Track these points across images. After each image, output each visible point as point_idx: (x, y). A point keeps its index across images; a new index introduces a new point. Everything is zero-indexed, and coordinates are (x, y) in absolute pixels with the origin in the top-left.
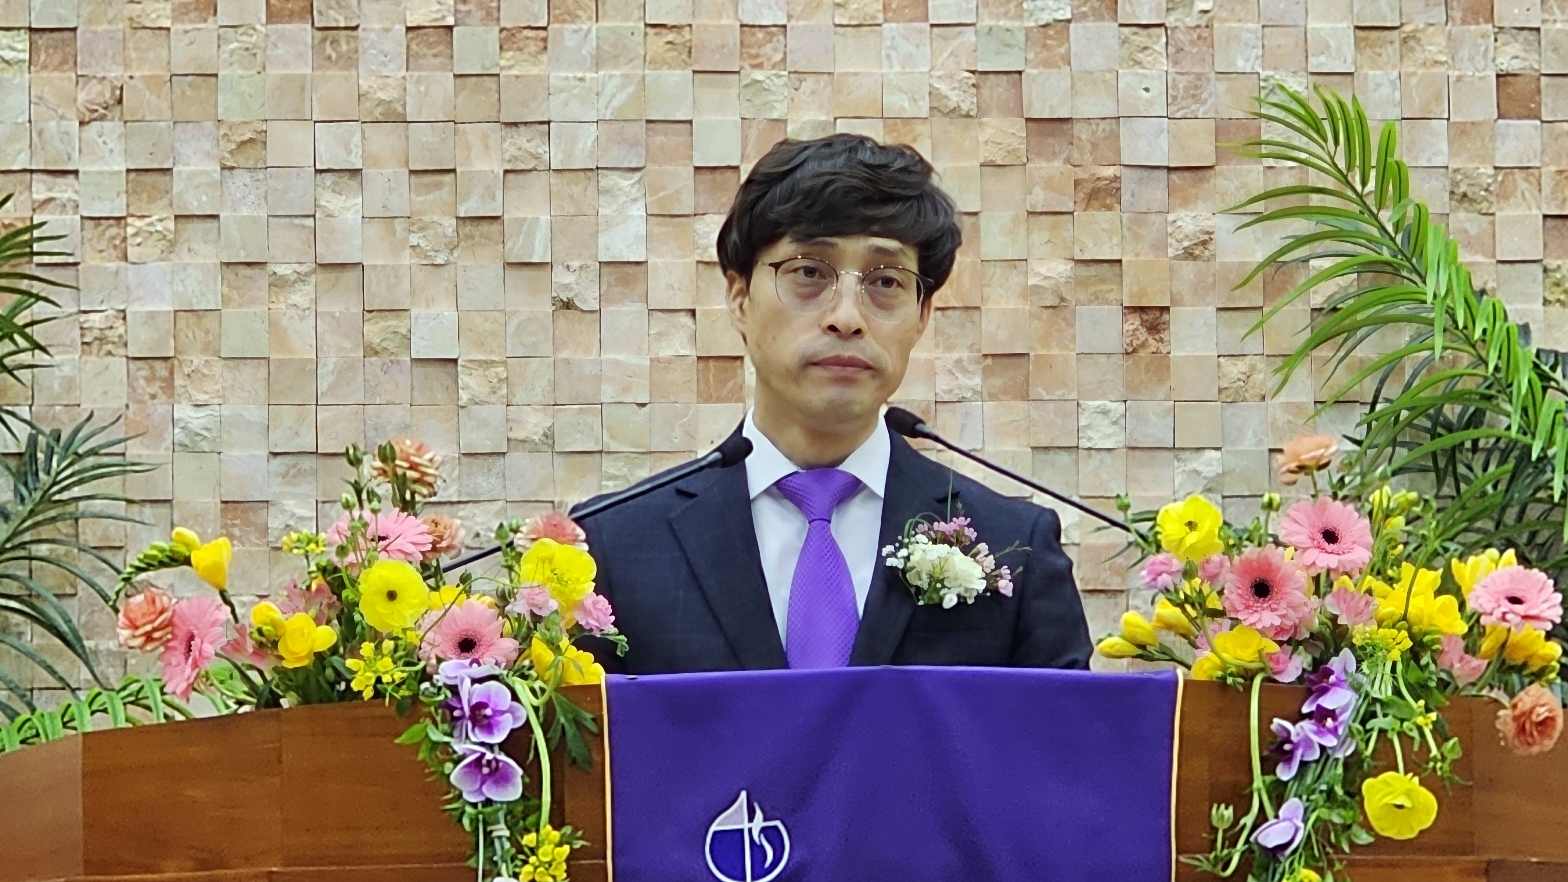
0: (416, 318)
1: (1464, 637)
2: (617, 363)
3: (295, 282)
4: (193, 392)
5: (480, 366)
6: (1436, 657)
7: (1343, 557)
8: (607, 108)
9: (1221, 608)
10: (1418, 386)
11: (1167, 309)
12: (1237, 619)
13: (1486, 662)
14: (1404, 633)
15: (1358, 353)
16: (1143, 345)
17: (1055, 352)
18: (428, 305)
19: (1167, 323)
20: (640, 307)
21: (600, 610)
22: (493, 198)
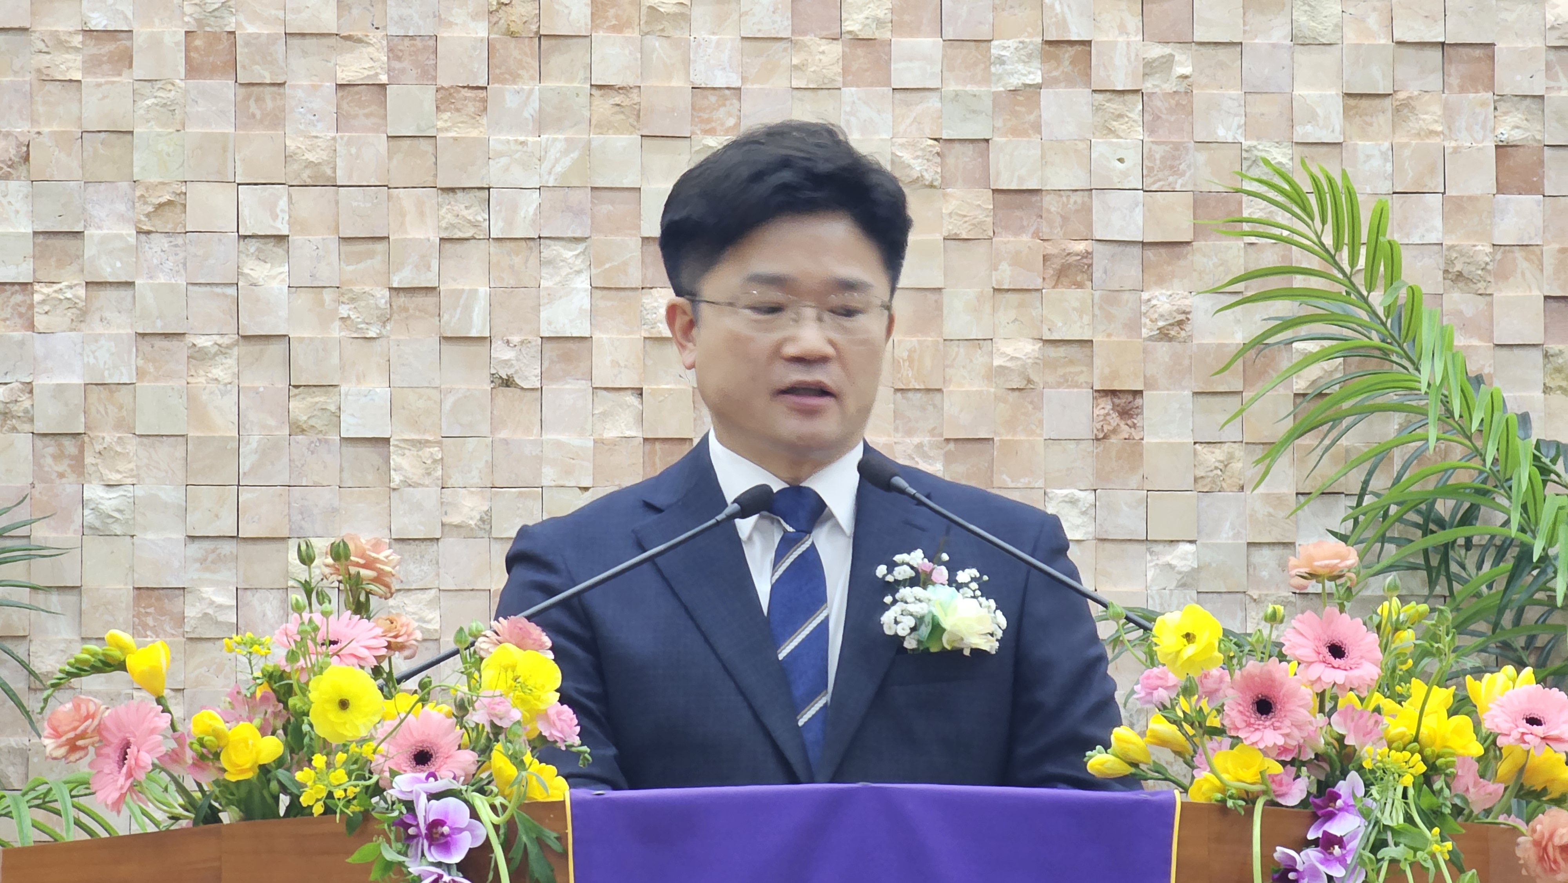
0: (346, 395)
1: (1479, 760)
2: (559, 444)
3: (216, 355)
4: (105, 471)
5: (414, 446)
6: (1450, 782)
7: (1351, 673)
8: (550, 173)
9: (1219, 726)
10: (1407, 480)
11: (1141, 392)
12: (1238, 737)
13: (1503, 786)
14: (1418, 756)
15: (1344, 441)
16: (1115, 431)
17: (1022, 437)
18: (359, 381)
19: (1140, 408)
20: (584, 385)
21: (564, 721)
22: (429, 268)
